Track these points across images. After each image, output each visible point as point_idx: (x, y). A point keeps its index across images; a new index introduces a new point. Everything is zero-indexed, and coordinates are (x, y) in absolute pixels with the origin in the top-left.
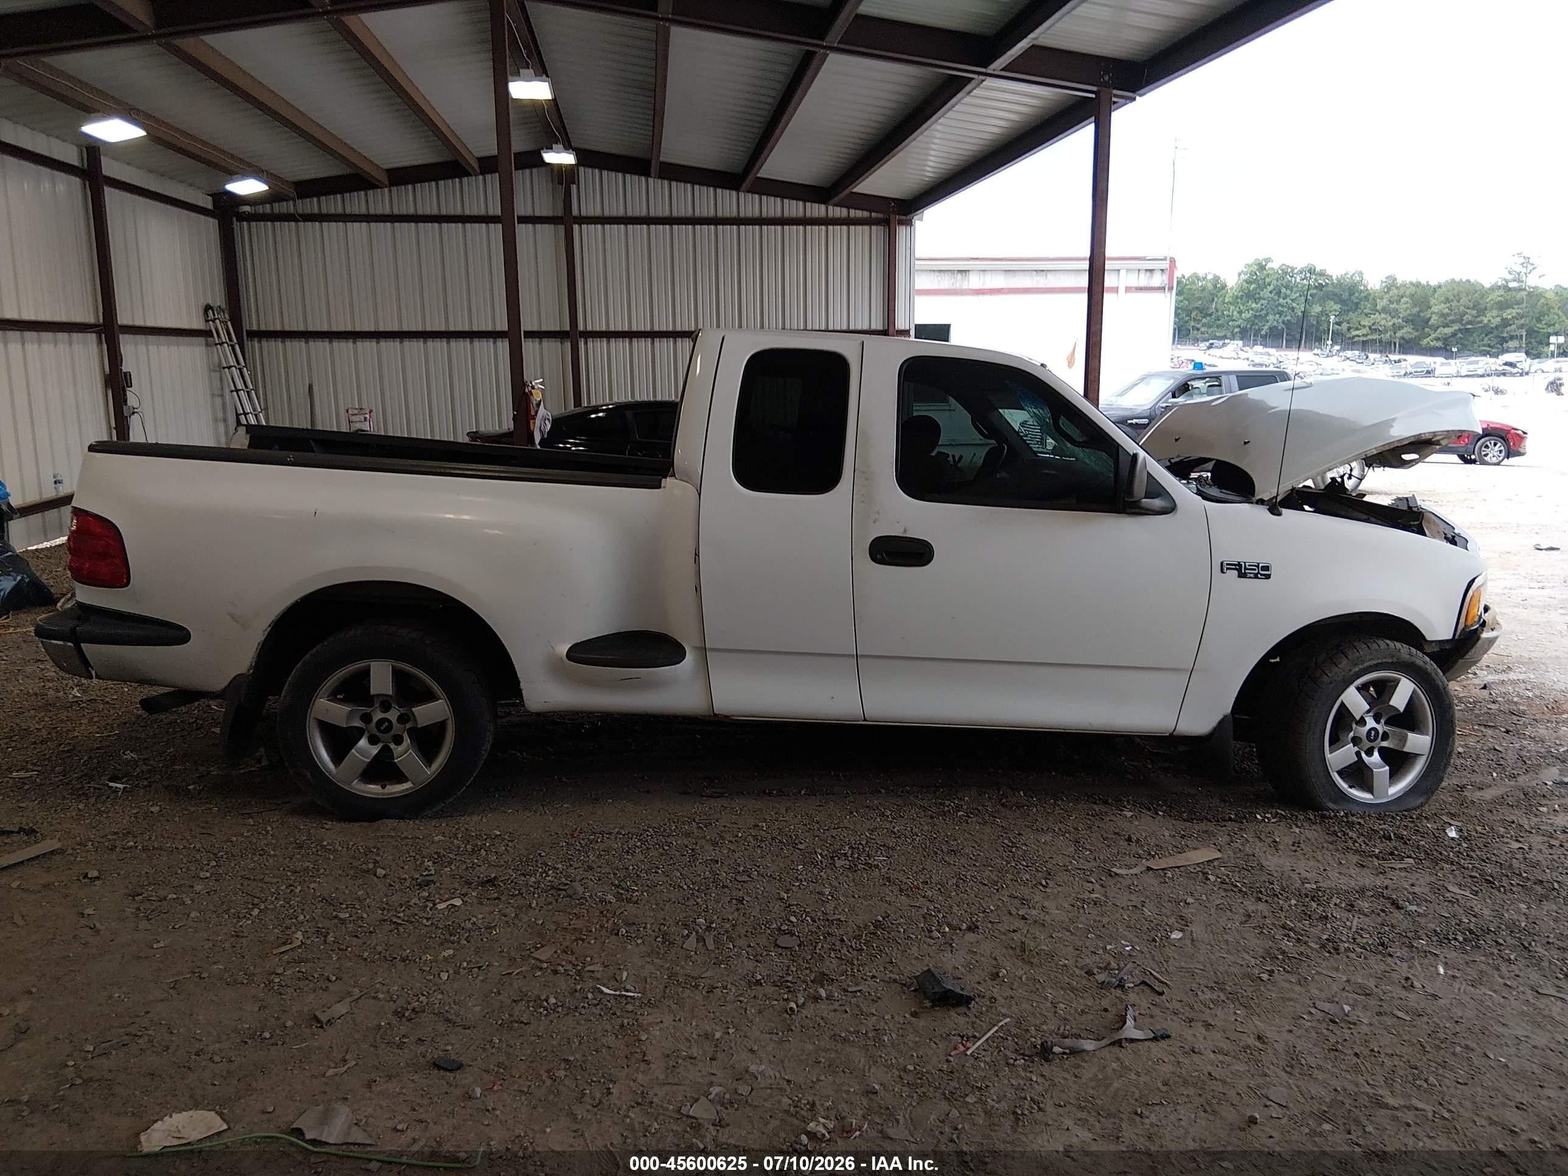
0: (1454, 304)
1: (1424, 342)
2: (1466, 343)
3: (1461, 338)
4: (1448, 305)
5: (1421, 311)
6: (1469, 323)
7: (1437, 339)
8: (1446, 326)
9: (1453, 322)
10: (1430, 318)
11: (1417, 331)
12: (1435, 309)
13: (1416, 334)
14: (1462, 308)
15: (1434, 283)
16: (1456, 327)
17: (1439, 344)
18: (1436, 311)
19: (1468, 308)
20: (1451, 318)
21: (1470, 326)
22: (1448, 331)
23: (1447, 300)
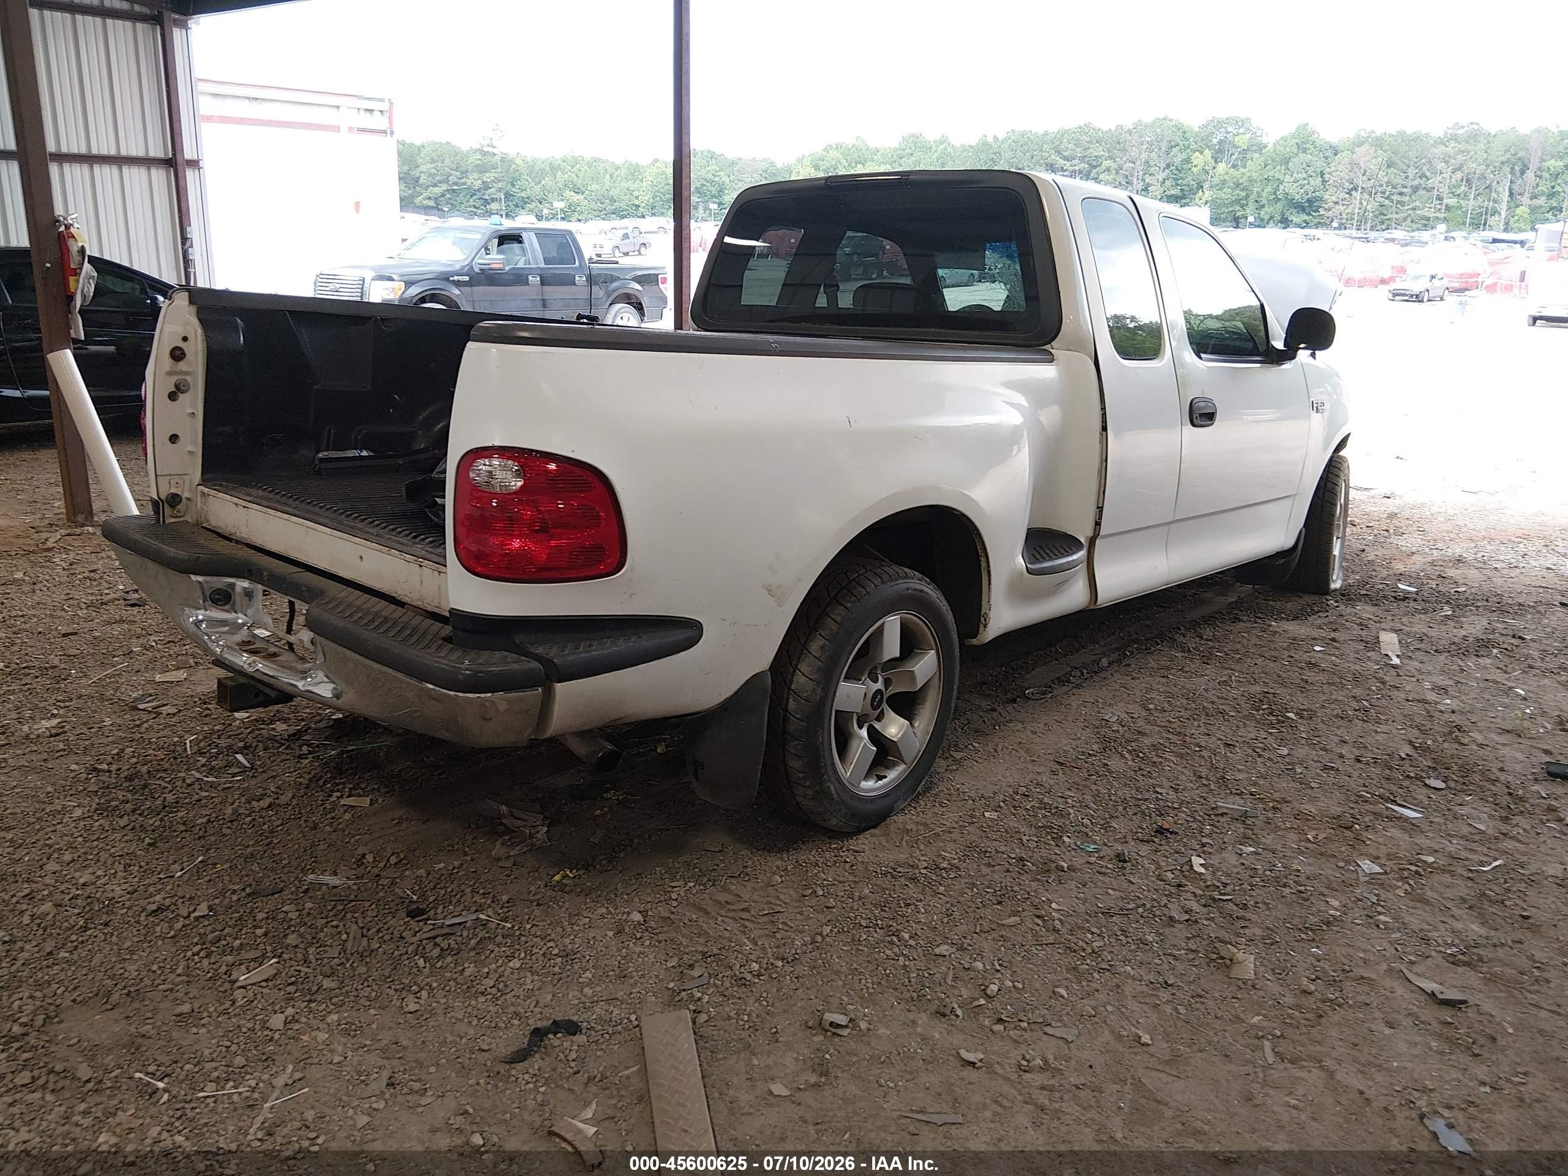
0: (439, 164)
1: (418, 200)
2: (455, 203)
3: (450, 199)
4: (434, 165)
5: (410, 170)
6: (455, 184)
7: (429, 198)
8: (435, 185)
9: (441, 182)
10: (420, 177)
11: (410, 189)
12: (423, 168)
13: (410, 192)
14: (447, 169)
15: (418, 143)
16: (444, 187)
17: (431, 203)
18: (425, 170)
19: (452, 170)
20: (438, 178)
21: (456, 187)
22: (438, 190)
23: (433, 161)
